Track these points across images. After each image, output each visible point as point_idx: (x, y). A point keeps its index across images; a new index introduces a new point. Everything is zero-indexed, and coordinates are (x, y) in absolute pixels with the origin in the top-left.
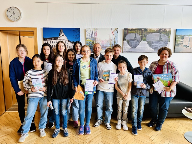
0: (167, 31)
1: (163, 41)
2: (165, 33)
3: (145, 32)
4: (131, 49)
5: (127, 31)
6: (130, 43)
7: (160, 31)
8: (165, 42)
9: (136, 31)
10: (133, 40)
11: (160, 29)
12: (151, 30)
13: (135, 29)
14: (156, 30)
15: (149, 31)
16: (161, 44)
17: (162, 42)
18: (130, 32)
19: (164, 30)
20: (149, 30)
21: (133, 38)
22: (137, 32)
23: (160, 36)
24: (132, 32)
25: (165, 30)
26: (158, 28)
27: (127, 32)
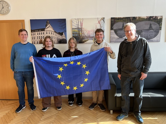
0: (158, 18)
1: (153, 30)
2: (156, 21)
3: (134, 21)
5: (114, 20)
6: (117, 33)
7: (150, 19)
8: (156, 30)
10: (121, 29)
11: (151, 17)
12: (139, 18)
13: (124, 18)
14: (145, 18)
16: (151, 33)
18: (117, 21)
19: (154, 17)
20: (137, 18)
21: (121, 27)
22: (125, 21)
23: (151, 25)
24: (120, 21)
25: (156, 18)
26: (148, 16)
27: (114, 21)
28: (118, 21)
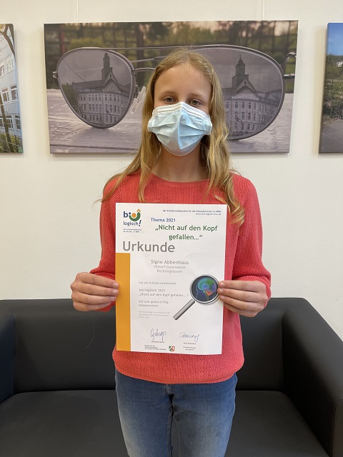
0: (277, 32)
1: (254, 92)
2: (264, 46)
3: (157, 43)
4: (87, 133)
5: (60, 37)
6: (80, 102)
7: (234, 33)
8: (268, 94)
9: (109, 34)
10: (97, 87)
11: (238, 26)
12: (184, 27)
13: (106, 28)
14: (214, 28)
15: (179, 33)
16: (246, 109)
17: (251, 96)
18: (74, 41)
19: (257, 27)
20: (175, 31)
21: (96, 75)
22: (114, 43)
23: (241, 65)
24: (87, 40)
25: (265, 30)
26: (224, 19)
27: (61, 43)
28: (80, 41)
